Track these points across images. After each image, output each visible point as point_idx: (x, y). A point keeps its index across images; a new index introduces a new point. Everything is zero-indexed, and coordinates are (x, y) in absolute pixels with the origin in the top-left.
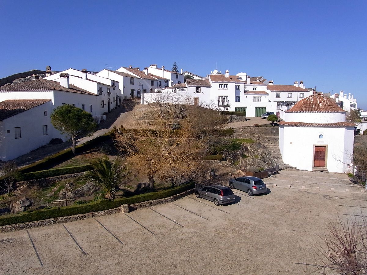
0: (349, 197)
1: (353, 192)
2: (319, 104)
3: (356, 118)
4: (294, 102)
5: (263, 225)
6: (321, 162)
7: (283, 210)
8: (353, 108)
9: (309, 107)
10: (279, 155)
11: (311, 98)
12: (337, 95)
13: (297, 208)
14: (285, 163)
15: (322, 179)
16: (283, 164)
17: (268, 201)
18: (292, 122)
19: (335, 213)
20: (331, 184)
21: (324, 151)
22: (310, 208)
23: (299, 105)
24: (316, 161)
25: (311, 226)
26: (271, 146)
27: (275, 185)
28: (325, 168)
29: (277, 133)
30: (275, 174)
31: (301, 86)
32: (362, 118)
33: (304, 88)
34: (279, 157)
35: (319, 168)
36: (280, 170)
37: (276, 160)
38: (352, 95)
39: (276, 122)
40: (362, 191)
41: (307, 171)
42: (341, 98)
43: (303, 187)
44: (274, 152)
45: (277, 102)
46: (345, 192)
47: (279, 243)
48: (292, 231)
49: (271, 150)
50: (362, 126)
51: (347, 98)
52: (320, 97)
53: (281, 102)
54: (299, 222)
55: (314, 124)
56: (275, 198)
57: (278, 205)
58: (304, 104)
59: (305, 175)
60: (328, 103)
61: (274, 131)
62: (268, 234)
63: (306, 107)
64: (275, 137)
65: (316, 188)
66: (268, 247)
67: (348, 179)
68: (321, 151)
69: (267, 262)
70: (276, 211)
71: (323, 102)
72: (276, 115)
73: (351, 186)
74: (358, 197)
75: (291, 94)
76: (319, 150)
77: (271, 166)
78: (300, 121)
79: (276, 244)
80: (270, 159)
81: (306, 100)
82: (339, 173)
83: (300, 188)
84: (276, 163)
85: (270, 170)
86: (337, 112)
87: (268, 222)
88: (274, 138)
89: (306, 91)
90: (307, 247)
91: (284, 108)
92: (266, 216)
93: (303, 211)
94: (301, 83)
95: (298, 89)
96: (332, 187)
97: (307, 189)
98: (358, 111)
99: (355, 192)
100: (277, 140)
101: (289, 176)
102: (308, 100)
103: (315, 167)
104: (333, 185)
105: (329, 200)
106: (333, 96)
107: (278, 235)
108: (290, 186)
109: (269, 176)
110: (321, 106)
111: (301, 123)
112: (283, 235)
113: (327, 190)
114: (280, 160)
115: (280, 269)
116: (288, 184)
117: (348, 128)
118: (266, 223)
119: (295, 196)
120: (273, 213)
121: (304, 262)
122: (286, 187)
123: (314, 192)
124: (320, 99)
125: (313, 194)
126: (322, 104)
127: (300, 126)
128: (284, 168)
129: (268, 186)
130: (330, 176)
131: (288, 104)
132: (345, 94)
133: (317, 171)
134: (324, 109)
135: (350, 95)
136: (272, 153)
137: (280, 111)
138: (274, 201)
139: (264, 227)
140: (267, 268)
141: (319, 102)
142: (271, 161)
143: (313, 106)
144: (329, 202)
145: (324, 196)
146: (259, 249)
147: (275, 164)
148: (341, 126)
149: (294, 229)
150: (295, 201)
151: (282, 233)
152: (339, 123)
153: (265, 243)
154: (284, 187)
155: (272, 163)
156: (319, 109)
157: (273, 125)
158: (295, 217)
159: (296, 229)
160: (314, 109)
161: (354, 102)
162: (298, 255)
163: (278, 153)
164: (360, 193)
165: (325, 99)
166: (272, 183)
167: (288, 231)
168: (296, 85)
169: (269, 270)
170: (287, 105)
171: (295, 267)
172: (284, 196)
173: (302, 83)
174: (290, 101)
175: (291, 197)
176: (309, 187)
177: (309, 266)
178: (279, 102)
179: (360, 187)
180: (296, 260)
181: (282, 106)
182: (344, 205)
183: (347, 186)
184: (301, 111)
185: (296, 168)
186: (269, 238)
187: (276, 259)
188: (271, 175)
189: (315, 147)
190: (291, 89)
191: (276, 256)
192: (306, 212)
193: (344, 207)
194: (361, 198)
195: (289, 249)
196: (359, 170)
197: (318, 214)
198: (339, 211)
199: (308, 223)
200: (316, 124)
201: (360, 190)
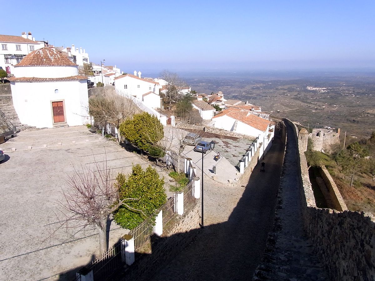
0: (89, 147)
1: (92, 142)
2: (50, 58)
3: (89, 72)
4: (25, 55)
5: (4, 197)
6: (61, 117)
7: (26, 175)
8: (86, 62)
9: (40, 60)
10: (14, 115)
11: (41, 51)
12: (69, 49)
13: (40, 169)
14: (23, 123)
15: (63, 134)
16: (20, 125)
17: (8, 169)
18: (24, 78)
19: (78, 165)
20: (72, 138)
21: (61, 106)
22: (54, 166)
23: (29, 58)
24: (55, 117)
25: (56, 183)
26: (4, 106)
27: (14, 149)
28: (65, 123)
29: (9, 91)
30: (13, 137)
31: (30, 37)
32: (95, 72)
33: (34, 40)
34: (15, 118)
35: (59, 124)
36: (18, 132)
37: (12, 121)
38: (84, 50)
39: (6, 77)
40: (99, 139)
41: (47, 128)
42: (73, 52)
43: (45, 146)
44: (9, 112)
45: (5, 55)
46: (85, 142)
47: (25, 211)
48: (38, 194)
49: (5, 110)
50: (95, 79)
51: (79, 52)
52: (50, 51)
53: (9, 55)
54: (43, 183)
55: (48, 79)
56: (16, 164)
57: (20, 170)
58: (34, 58)
59: (46, 133)
60: (59, 57)
61: (6, 89)
62: (12, 205)
63: (37, 60)
64: (8, 95)
65: (58, 144)
66: (13, 219)
67: (87, 130)
68: (59, 106)
69: (13, 236)
70: (18, 178)
71: (54, 56)
72: (5, 71)
73: (91, 136)
74: (97, 145)
75: (19, 46)
76: (56, 106)
77: (8, 129)
78: (32, 77)
79: (21, 213)
80: (5, 121)
81: (36, 53)
82: (79, 126)
83: (42, 147)
84: (13, 125)
85: (7, 134)
86: (69, 65)
87: (10, 191)
88: (6, 97)
89: (36, 43)
90: (54, 206)
91: (14, 62)
92: (7, 186)
93: (46, 170)
94: (29, 34)
95: (26, 41)
96: (73, 141)
97: (48, 147)
98: (90, 65)
99: (94, 141)
100: (9, 99)
101: (29, 137)
102: (38, 53)
103: (55, 123)
104: (74, 138)
105: (72, 154)
106: (65, 50)
107: (23, 203)
108: (30, 147)
109: (6, 140)
110: (53, 60)
111: (34, 78)
112: (28, 201)
113: (69, 144)
114: (17, 121)
115: (28, 238)
116: (29, 146)
117: (81, 81)
118: (8, 194)
119: (37, 157)
120: (15, 180)
121: (52, 221)
122: (27, 149)
123: (57, 149)
124: (50, 52)
125: (56, 150)
126: (53, 58)
127: (33, 81)
128: (23, 129)
129: (5, 152)
130: (70, 130)
131: (18, 57)
132: (77, 49)
133: (57, 127)
134: (56, 63)
135: (81, 50)
136: (6, 115)
137: (10, 65)
138: (15, 168)
139: (6, 198)
140: (14, 242)
141: (49, 55)
142: (7, 124)
143: (44, 60)
144: (72, 156)
145: (66, 151)
146: (2, 225)
147: (11, 127)
148: (75, 80)
149: (39, 192)
150: (37, 162)
151: (27, 199)
152: (72, 77)
153: (9, 216)
154: (24, 150)
155: (8, 126)
156: (50, 63)
157: (3, 82)
158: (39, 178)
159: (42, 191)
160: (45, 63)
161: (86, 56)
162: (45, 217)
163: (14, 113)
164: (99, 141)
165: (55, 53)
166: (10, 148)
167: (33, 196)
168: (25, 36)
169: (17, 244)
170: (17, 59)
171: (44, 230)
172: (25, 159)
173: (31, 34)
174: (20, 54)
175: (33, 158)
176: (51, 145)
177: (57, 224)
178: (7, 55)
179: (99, 135)
180: (44, 222)
181: (11, 59)
182: (86, 155)
183: (87, 137)
184: (32, 64)
185: (35, 127)
186: (12, 209)
187: (23, 229)
188: (8, 139)
189: (52, 102)
190: (18, 40)
191: (22, 226)
192: (50, 171)
193: (85, 157)
194: (99, 146)
195: (36, 214)
196: (96, 121)
197: (62, 170)
198: (82, 161)
199: (53, 182)
200: (50, 79)
201: (99, 138)
